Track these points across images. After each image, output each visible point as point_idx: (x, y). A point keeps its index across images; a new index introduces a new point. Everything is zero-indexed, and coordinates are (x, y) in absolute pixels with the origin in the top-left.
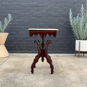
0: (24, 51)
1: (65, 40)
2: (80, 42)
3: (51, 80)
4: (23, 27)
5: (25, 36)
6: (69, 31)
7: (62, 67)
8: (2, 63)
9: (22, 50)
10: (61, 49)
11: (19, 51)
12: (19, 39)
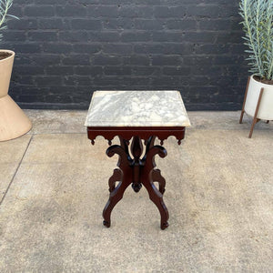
0: (76, 102)
1: (214, 66)
2: (262, 90)
3: (159, 258)
4: (63, 19)
5: (72, 53)
6: (232, 34)
7: (193, 189)
8: (15, 168)
9: (70, 102)
10: (197, 95)
11: (58, 102)
12: (51, 63)
